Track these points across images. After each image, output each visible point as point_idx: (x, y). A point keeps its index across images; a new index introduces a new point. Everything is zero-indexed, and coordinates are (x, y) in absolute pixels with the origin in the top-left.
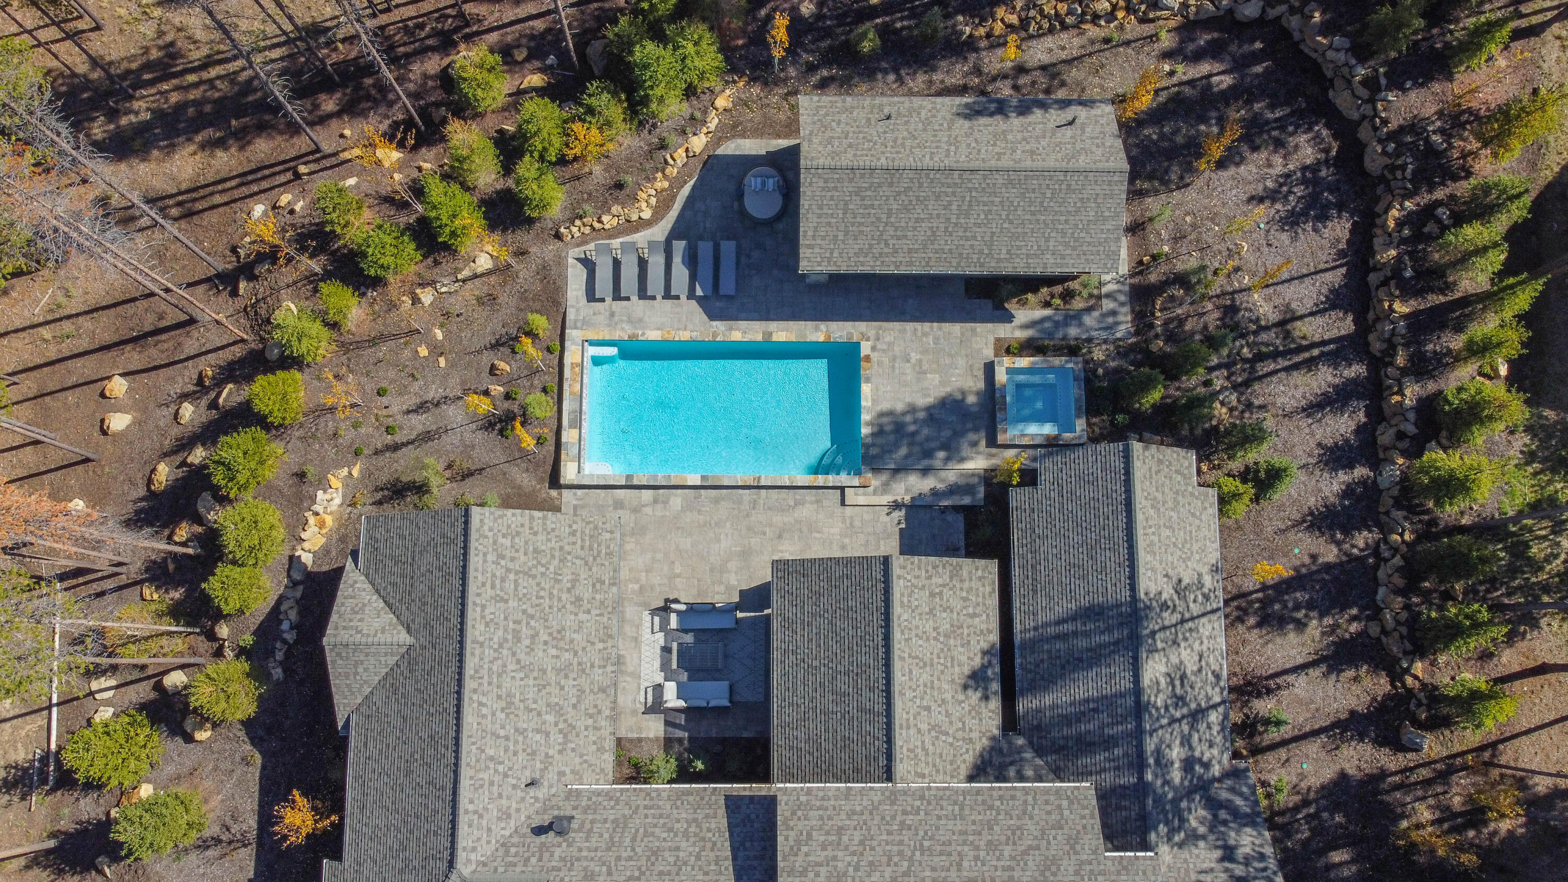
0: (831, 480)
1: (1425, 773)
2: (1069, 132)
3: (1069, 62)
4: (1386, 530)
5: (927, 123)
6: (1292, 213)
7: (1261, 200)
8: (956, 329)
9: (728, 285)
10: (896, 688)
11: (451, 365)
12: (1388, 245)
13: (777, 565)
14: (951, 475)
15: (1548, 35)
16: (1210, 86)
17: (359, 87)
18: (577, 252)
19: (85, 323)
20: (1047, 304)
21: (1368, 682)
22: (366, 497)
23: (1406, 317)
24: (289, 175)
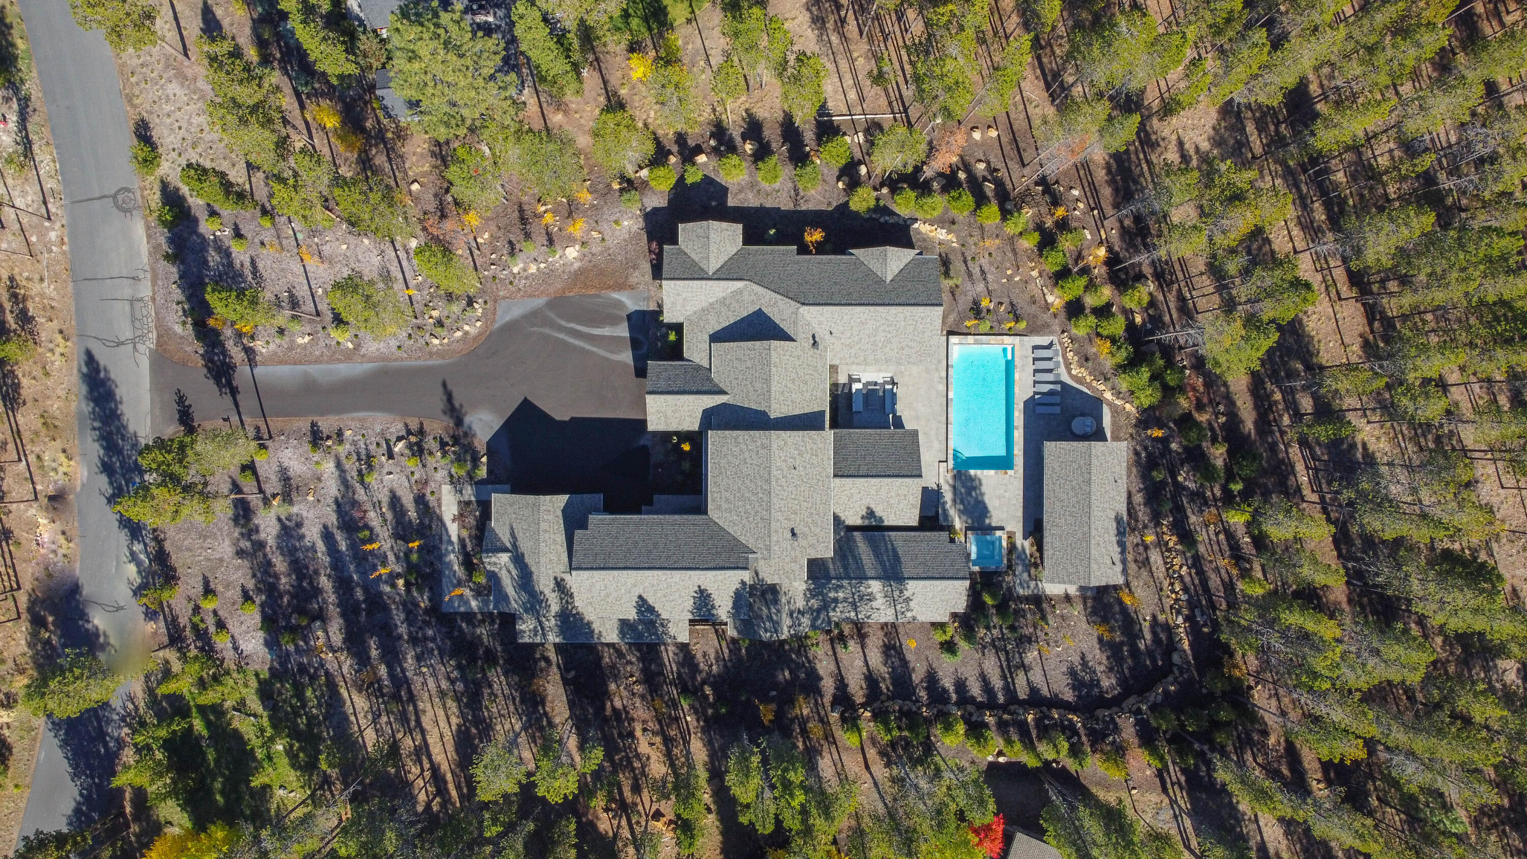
0: (950, 457)
1: (822, 713)
2: (1109, 562)
3: (1151, 571)
4: (928, 706)
5: (1113, 499)
6: (1076, 673)
7: (1083, 659)
8: (1020, 513)
9: (1041, 410)
10: (869, 479)
11: (1003, 285)
12: (1059, 714)
13: (915, 433)
14: (952, 512)
15: (1164, 796)
16: (1140, 638)
17: (1136, 235)
18: (1056, 341)
19: (1022, 116)
20: (1031, 556)
21: (861, 693)
22: (943, 250)
23: (1026, 719)
24: (1093, 205)
